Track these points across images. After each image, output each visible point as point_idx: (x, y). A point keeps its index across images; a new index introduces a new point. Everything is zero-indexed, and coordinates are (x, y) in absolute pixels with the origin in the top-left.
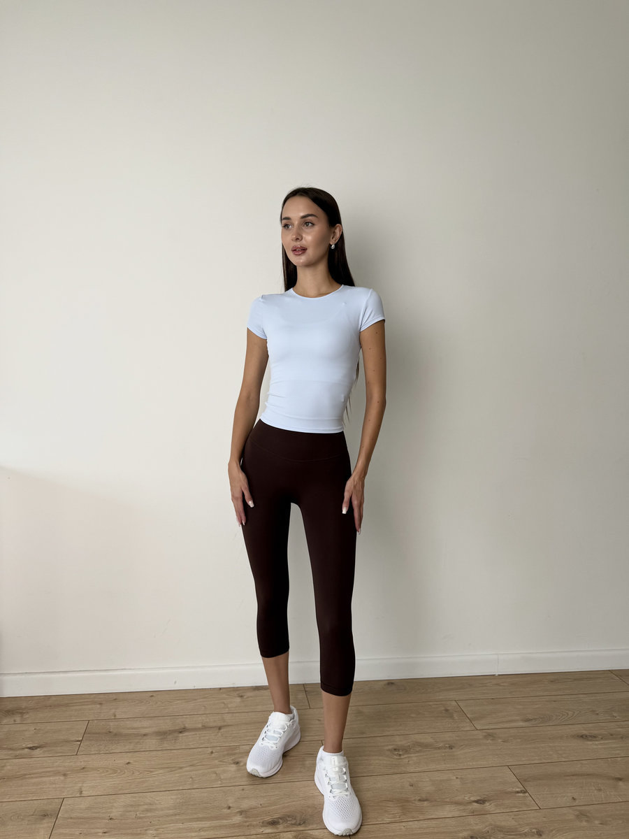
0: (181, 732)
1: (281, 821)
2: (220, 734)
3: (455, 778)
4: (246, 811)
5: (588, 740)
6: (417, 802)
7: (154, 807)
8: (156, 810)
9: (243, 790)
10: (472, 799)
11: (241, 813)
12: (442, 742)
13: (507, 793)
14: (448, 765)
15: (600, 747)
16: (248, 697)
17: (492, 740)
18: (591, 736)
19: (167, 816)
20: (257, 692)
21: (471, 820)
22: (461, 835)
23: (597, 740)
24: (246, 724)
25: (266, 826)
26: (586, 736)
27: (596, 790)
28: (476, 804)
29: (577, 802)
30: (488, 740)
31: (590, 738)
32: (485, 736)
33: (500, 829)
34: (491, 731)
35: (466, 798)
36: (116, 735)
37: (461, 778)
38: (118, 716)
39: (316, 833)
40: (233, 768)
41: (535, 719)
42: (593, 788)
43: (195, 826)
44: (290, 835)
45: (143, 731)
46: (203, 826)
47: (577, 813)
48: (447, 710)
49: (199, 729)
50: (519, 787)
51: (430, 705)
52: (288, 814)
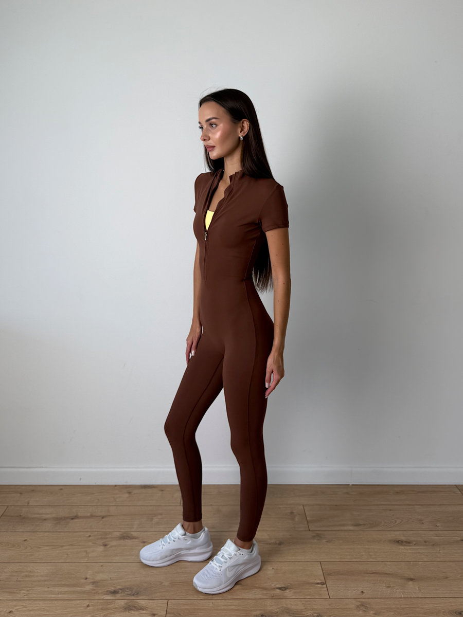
0: (72, 519)
1: (120, 591)
2: (101, 522)
3: (271, 568)
4: (97, 582)
5: (402, 545)
7: (32, 574)
8: (33, 576)
9: (102, 566)
10: (278, 586)
11: (93, 583)
12: (275, 538)
13: (308, 583)
15: (410, 551)
16: (135, 494)
17: (318, 540)
18: (406, 542)
19: (39, 581)
20: (143, 490)
21: (269, 602)
22: (255, 613)
23: (409, 546)
25: (108, 594)
26: (402, 542)
27: (386, 586)
28: (278, 590)
29: (364, 595)
30: (314, 539)
31: (405, 544)
32: (314, 536)
33: (288, 611)
34: (321, 532)
35: (273, 585)
36: (24, 518)
38: (30, 504)
39: (143, 603)
40: (101, 548)
41: (364, 525)
42: (384, 585)
43: (57, 590)
44: (122, 603)
45: (45, 517)
46: (63, 590)
47: (359, 604)
48: (292, 513)
49: (88, 517)
50: (321, 580)
51: (280, 508)
52: (128, 586)
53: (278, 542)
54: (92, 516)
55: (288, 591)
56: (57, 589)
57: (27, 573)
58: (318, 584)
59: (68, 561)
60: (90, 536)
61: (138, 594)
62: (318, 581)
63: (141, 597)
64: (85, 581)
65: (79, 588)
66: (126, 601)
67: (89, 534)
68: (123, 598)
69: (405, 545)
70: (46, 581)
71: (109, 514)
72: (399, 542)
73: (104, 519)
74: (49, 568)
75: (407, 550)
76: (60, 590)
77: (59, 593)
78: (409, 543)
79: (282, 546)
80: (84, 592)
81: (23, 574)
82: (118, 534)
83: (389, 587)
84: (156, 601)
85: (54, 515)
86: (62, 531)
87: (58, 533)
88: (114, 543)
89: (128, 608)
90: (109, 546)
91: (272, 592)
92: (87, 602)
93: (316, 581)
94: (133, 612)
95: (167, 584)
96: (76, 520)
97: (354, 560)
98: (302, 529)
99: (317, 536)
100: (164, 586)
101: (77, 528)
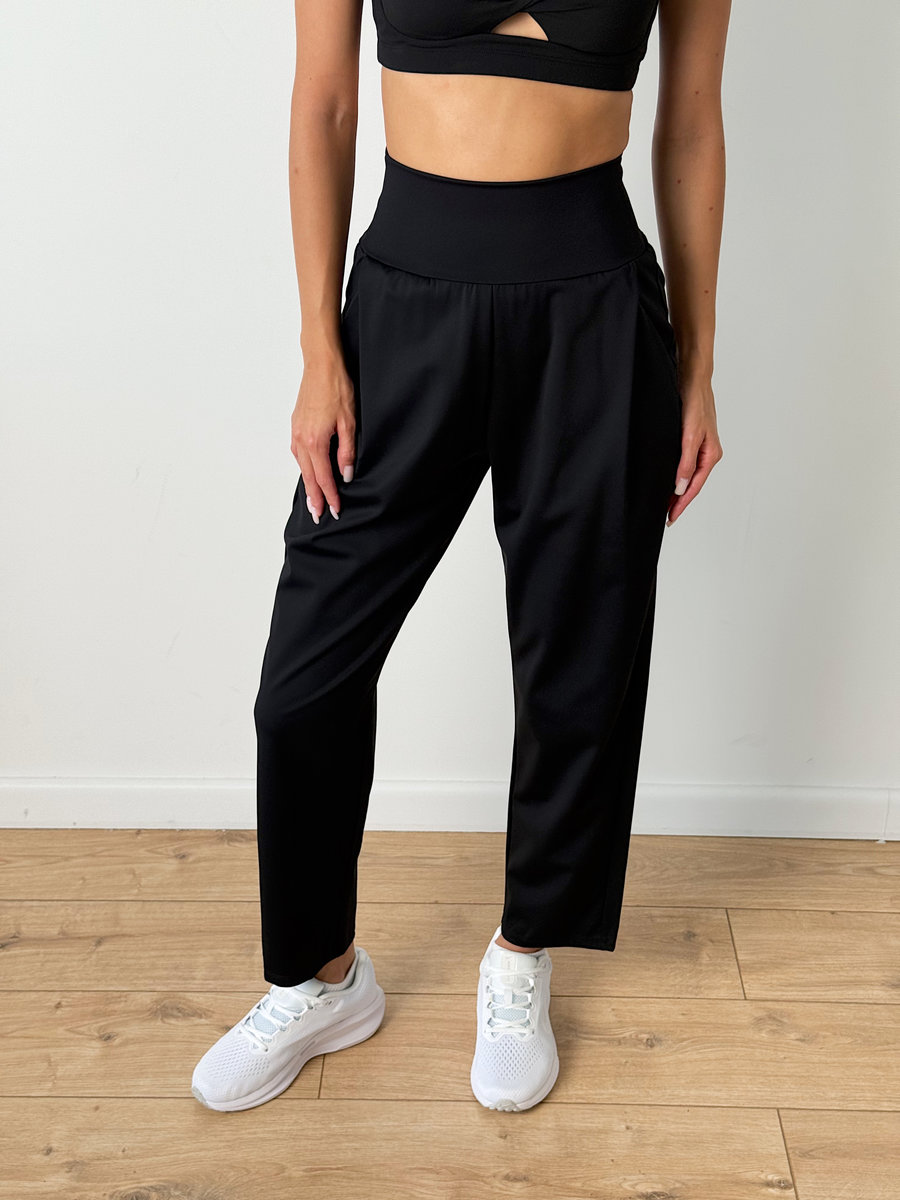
2: (94, 956)
3: (624, 1127)
4: (83, 1164)
6: (497, 1183)
9: (97, 1108)
11: (71, 1166)
12: (637, 1024)
13: (737, 1183)
14: (622, 1092)
16: (198, 861)
17: (774, 1032)
20: (226, 848)
24: (169, 934)
30: (760, 1030)
32: (759, 1020)
34: (784, 1006)
35: (626, 1185)
37: (640, 1131)
40: (94, 1049)
48: (690, 935)
49: (52, 941)
50: (779, 1170)
51: (651, 917)
52: (179, 1181)
53: (646, 1036)
54: (65, 937)
58: (769, 1184)
60: (58, 1006)
62: (770, 1177)
64: (47, 1158)
65: (27, 1184)
67: (56, 998)
71: (118, 929)
73: (101, 948)
79: (656, 1049)
82: (146, 999)
88: (134, 1030)
90: (117, 1041)
93: (763, 1176)
95: (296, 1172)
96: (15, 951)
97: (885, 1106)
98: (723, 994)
99: (773, 1020)
100: (290, 1178)
101: (18, 978)
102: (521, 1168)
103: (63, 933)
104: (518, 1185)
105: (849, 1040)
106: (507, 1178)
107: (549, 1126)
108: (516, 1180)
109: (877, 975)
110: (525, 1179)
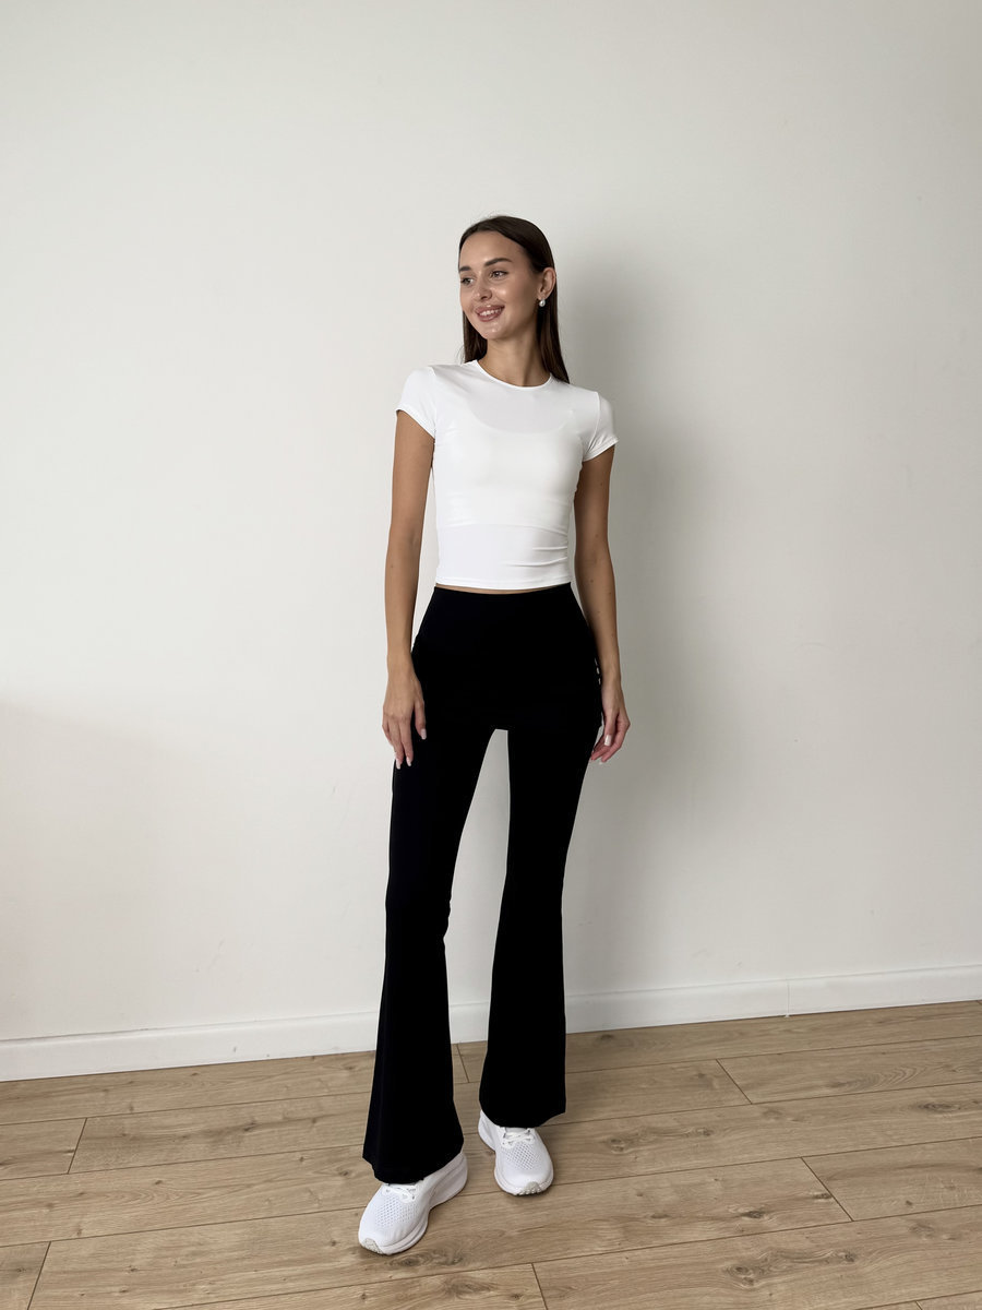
0: (247, 1130)
1: (422, 1260)
2: (314, 1129)
3: (712, 1180)
5: (936, 1112)
6: (648, 1221)
7: (201, 1248)
8: (209, 1252)
10: (741, 1210)
11: (354, 1250)
12: (693, 1125)
13: (798, 1199)
14: (702, 1161)
15: (957, 1121)
16: (362, 1069)
17: (777, 1118)
18: (941, 1106)
19: (229, 1261)
21: (739, 1243)
22: (721, 1266)
23: (951, 1112)
26: (934, 1106)
27: (945, 1188)
28: (746, 1218)
29: (914, 1208)
30: (769, 1118)
31: (940, 1109)
32: (765, 1114)
34: (776, 1104)
35: (731, 1210)
36: (134, 1139)
37: (724, 1180)
38: (136, 1110)
39: (481, 1276)
40: (339, 1181)
41: (850, 1083)
42: (942, 1186)
43: (278, 1274)
44: (436, 1281)
45: (182, 1131)
46: (291, 1273)
47: (913, 1224)
48: (701, 1076)
49: (279, 1124)
50: (819, 1190)
51: (673, 1069)
52: (434, 1248)
53: (701, 1130)
54: (287, 1121)
55: (766, 1217)
56: (276, 1272)
57: (194, 1249)
58: (817, 1197)
59: (275, 1214)
60: (302, 1159)
61: (460, 1260)
62: (816, 1193)
63: (471, 1266)
64: (334, 1248)
65: (327, 1265)
66: (443, 1278)
67: (298, 1155)
68: (435, 1272)
69: (941, 1112)
70: (244, 1259)
71: (324, 1113)
72: (927, 1107)
73: (317, 1124)
74: (238, 1232)
75: (950, 1119)
76: (285, 1273)
77: (285, 1279)
78: (948, 1107)
79: (712, 1136)
80: (341, 1271)
81: (184, 1251)
83: (952, 1188)
84: (507, 1270)
85: (202, 1127)
86: (235, 1155)
87: (229, 1161)
89: (455, 1290)
90: (353, 1175)
91: (737, 1223)
92: (359, 1291)
94: (467, 1297)
95: (514, 1233)
96: (256, 1132)
97: (862, 1147)
98: (735, 1103)
99: (772, 1112)
100: (510, 1238)
101: (264, 1147)
102: (660, 1211)
103: (285, 1118)
104: (663, 1220)
105: (822, 1117)
106: (654, 1217)
107: (666, 1185)
108: (660, 1217)
109: (820, 1082)
110: (666, 1216)
